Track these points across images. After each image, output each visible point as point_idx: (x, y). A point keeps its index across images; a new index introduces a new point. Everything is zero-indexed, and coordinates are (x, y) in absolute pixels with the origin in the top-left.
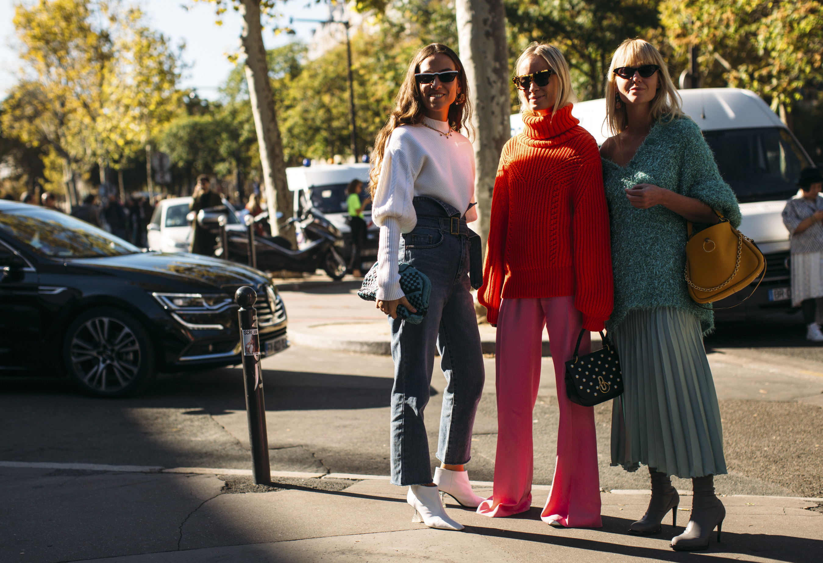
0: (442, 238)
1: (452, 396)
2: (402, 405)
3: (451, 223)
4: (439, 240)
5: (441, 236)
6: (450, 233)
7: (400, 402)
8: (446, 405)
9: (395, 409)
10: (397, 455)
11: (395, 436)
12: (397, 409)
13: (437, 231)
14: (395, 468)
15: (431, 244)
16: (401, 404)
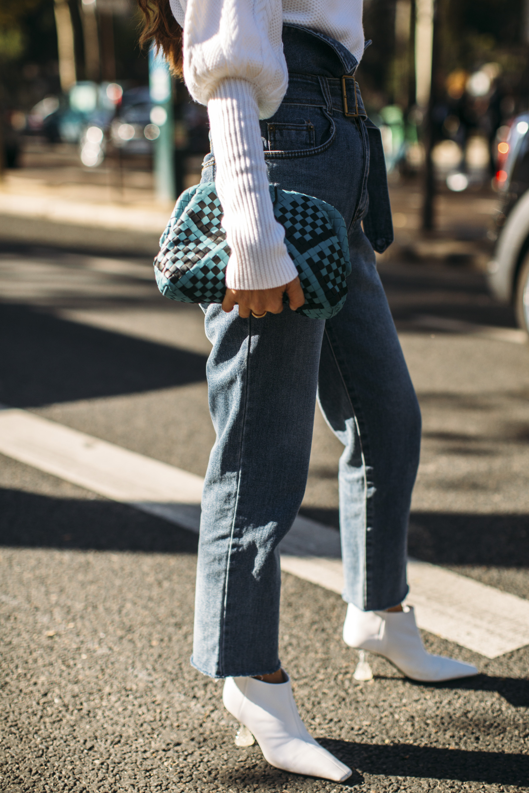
0: (334, 128)
1: (362, 471)
2: (230, 514)
3: (342, 90)
4: (327, 133)
5: (330, 124)
6: (344, 114)
7: (227, 507)
8: (349, 494)
9: (213, 520)
10: (212, 615)
11: (208, 576)
12: (217, 520)
13: (319, 111)
14: (205, 639)
15: (312, 145)
16: (228, 510)
